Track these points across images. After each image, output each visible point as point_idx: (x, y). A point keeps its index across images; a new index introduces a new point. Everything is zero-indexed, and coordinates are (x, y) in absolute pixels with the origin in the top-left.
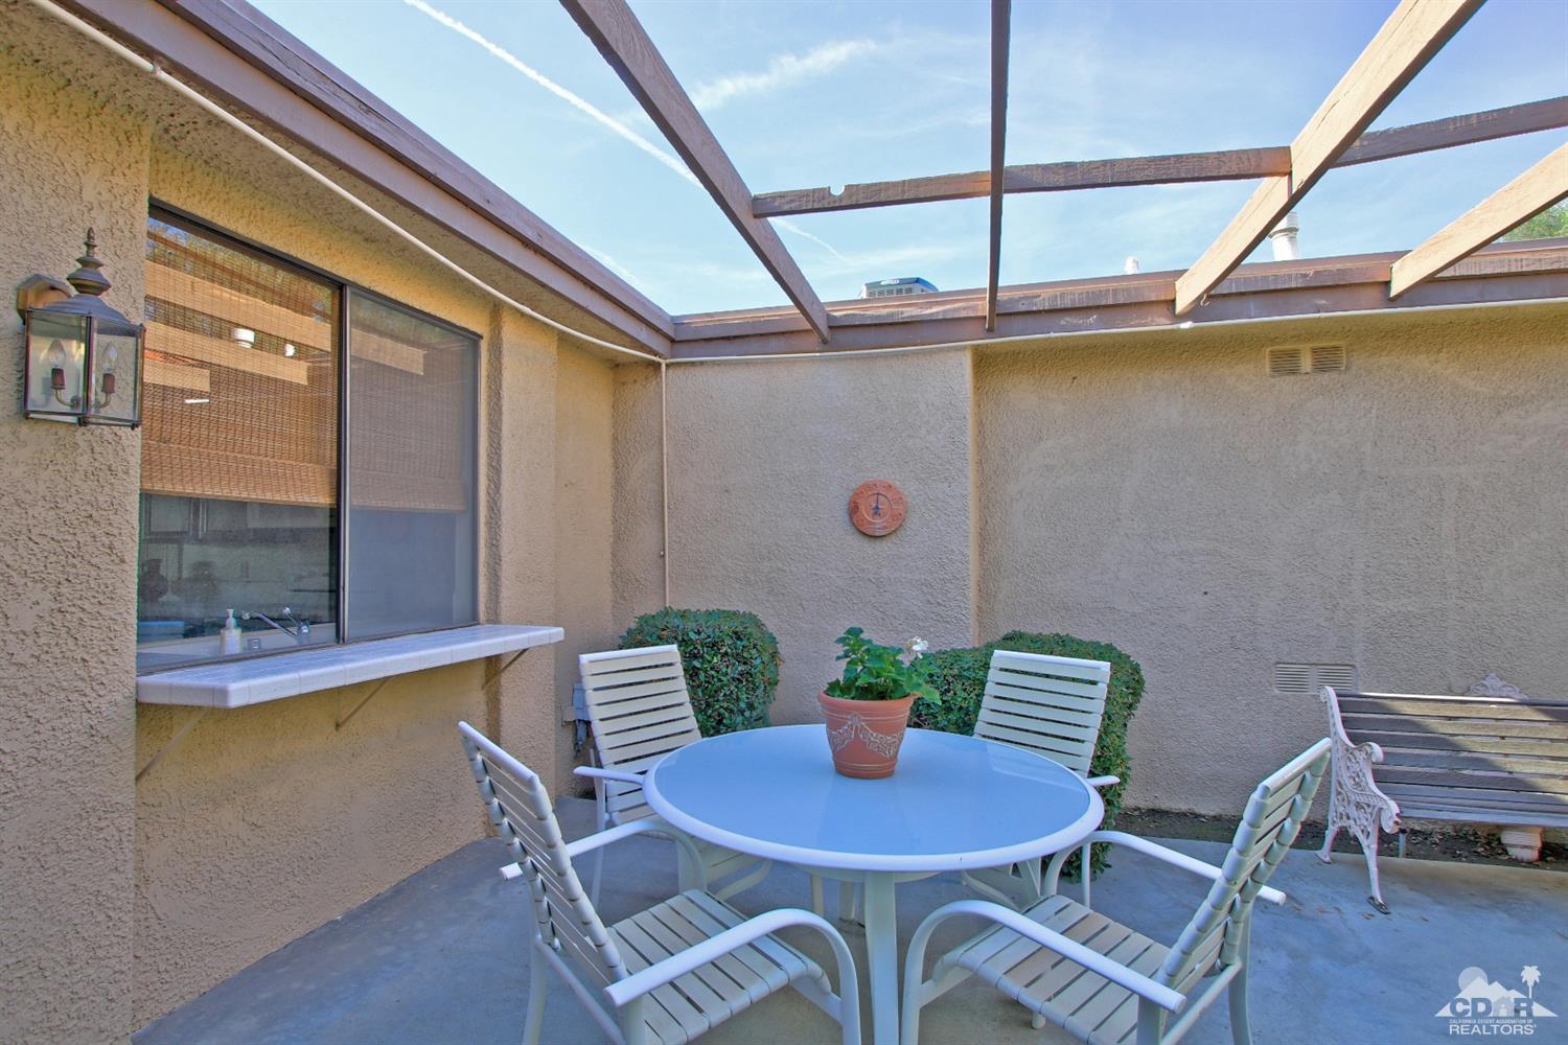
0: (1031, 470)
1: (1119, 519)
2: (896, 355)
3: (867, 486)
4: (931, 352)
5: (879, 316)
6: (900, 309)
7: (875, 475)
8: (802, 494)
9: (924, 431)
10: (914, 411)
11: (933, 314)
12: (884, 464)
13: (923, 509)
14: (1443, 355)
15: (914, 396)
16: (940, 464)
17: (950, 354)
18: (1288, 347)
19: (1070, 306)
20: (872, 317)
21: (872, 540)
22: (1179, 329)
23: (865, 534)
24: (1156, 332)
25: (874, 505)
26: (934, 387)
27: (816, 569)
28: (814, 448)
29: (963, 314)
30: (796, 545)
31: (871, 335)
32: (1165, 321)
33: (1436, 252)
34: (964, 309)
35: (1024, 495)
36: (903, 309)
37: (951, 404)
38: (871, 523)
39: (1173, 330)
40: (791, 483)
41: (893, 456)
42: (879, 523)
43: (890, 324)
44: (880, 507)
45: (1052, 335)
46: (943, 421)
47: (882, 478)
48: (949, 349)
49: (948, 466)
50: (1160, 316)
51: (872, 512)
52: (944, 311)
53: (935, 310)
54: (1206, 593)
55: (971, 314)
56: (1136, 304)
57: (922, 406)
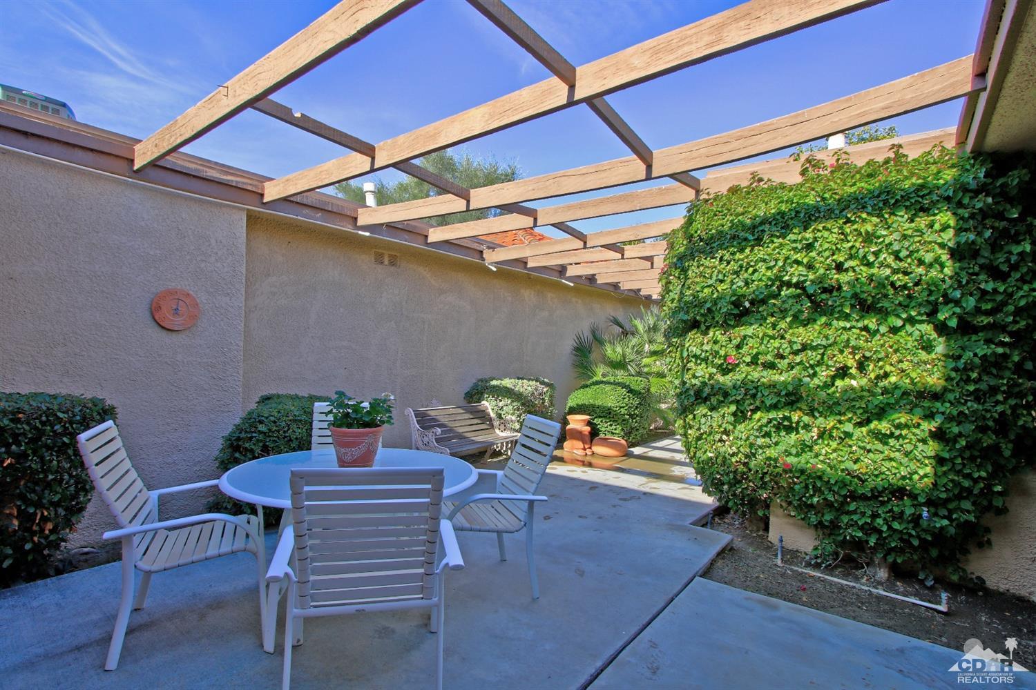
0: (262, 293)
1: (308, 328)
2: (195, 200)
3: (170, 293)
4: (221, 205)
5: (189, 168)
6: (205, 169)
7: (173, 284)
8: (103, 292)
9: (213, 259)
10: (207, 244)
11: (229, 180)
12: (182, 277)
13: (211, 313)
14: (427, 268)
15: (208, 233)
16: (225, 284)
17: (234, 211)
18: (380, 251)
19: (310, 204)
20: (182, 166)
21: (170, 333)
22: (358, 234)
23: (163, 327)
24: (345, 231)
25: (175, 307)
26: (222, 230)
27: (117, 355)
28: (117, 255)
29: (249, 188)
30: (96, 334)
31: (178, 179)
32: (350, 226)
33: (452, 232)
34: (251, 185)
35: (258, 309)
36: (207, 170)
37: (233, 244)
38: (172, 320)
39: (354, 233)
40: (91, 280)
41: (189, 272)
42: (177, 322)
43: (194, 176)
44: (180, 309)
45: (299, 218)
46: (228, 255)
47: (179, 287)
48: (235, 207)
49: (229, 286)
50: (349, 224)
51: (172, 312)
52: (237, 182)
53: (229, 178)
54: (345, 368)
55: (254, 189)
56: (339, 214)
57: (213, 241)
